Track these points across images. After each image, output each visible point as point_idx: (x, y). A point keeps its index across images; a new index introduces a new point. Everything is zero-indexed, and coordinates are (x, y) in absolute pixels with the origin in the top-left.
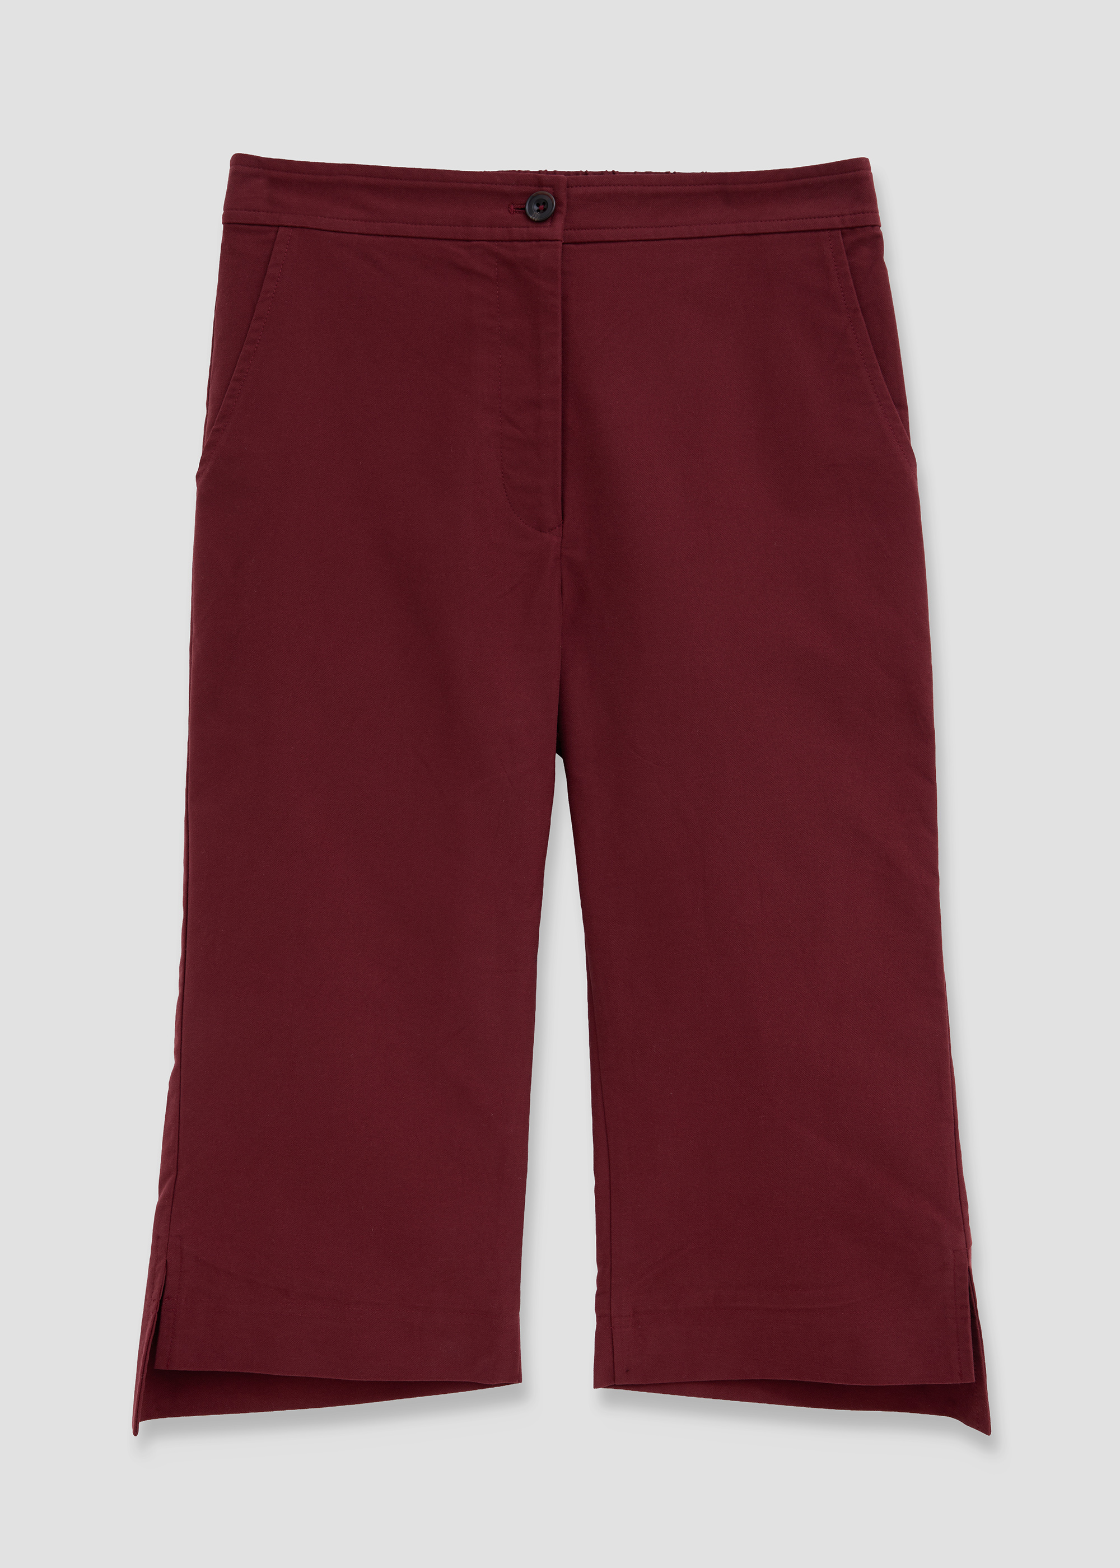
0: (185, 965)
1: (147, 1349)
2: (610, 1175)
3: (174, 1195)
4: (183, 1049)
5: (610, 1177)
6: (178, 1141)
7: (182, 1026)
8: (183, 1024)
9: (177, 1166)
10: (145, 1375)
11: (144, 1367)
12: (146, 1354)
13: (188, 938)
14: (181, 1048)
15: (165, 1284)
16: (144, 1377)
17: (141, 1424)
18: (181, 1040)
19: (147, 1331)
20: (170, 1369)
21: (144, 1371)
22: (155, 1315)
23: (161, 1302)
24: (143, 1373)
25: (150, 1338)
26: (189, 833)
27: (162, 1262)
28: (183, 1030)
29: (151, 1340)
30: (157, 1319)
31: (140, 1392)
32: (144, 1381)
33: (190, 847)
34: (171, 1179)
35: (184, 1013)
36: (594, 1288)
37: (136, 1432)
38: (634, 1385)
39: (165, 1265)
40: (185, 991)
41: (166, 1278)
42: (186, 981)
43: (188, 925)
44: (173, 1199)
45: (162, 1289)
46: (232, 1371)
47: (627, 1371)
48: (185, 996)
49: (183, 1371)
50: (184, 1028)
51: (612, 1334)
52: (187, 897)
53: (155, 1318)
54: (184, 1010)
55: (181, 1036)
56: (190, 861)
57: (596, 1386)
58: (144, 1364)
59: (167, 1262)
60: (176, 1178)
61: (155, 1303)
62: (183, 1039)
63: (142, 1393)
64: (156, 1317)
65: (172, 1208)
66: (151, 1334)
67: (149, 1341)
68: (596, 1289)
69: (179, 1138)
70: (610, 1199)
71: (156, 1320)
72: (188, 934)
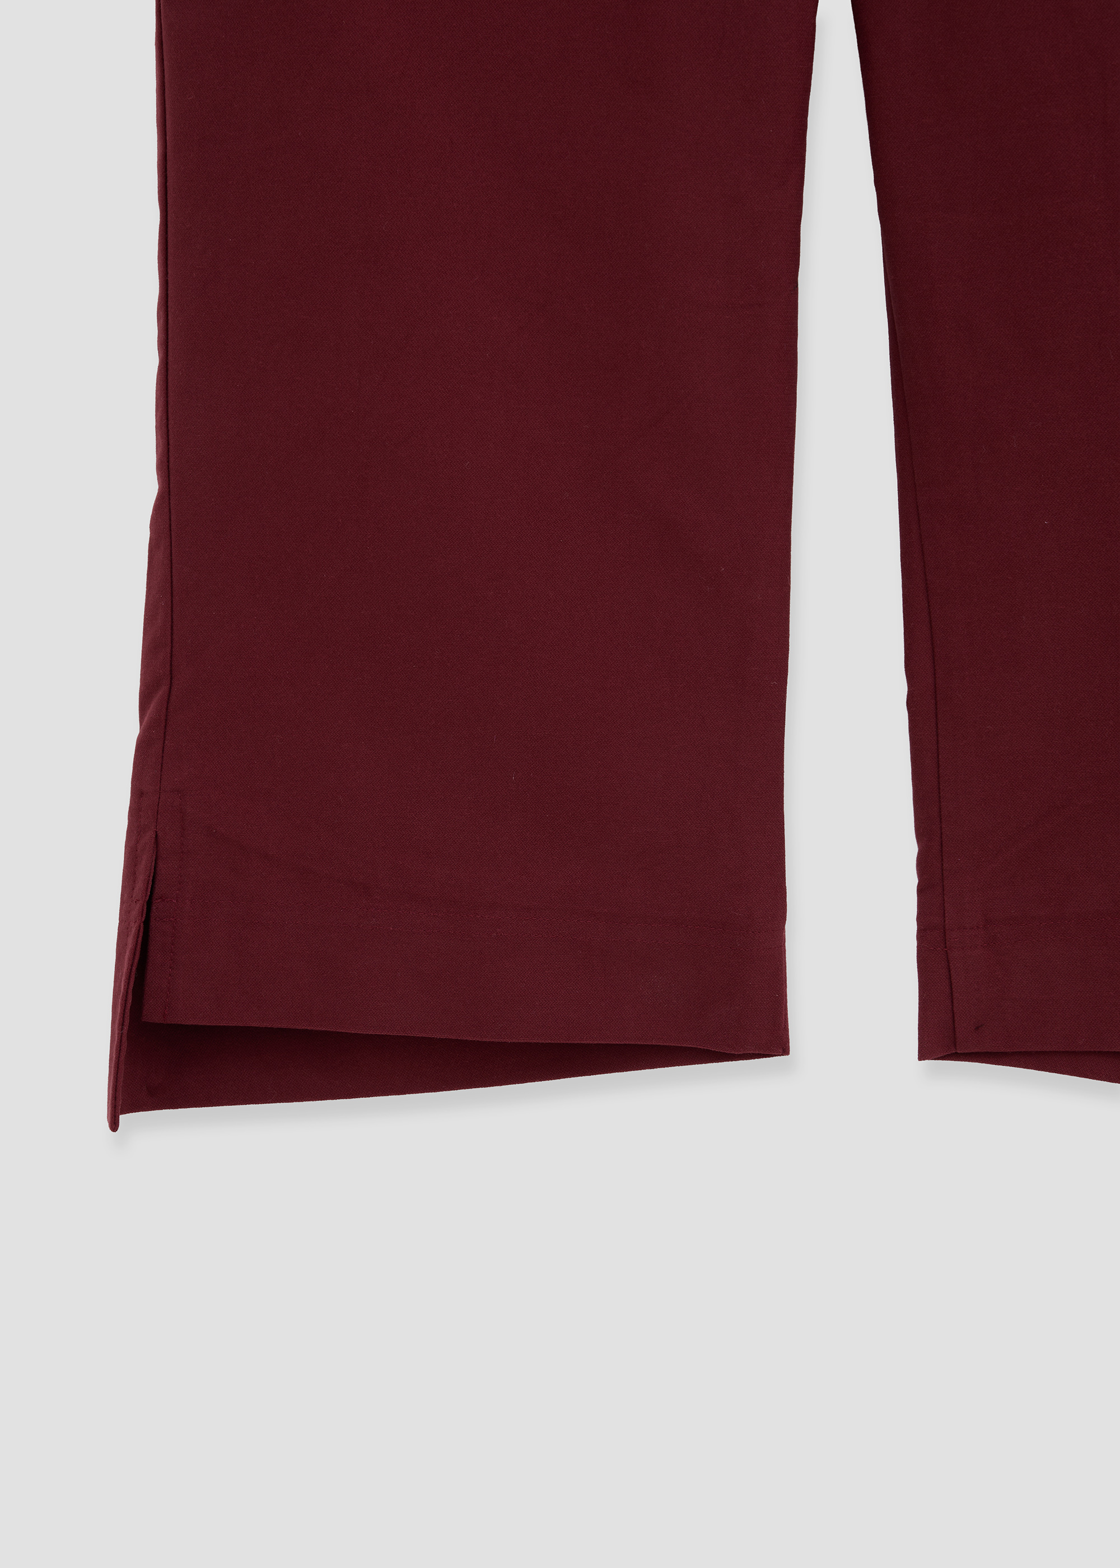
0: (167, 307)
1: (128, 983)
2: (935, 674)
3: (166, 720)
4: (172, 460)
5: (935, 678)
6: (172, 627)
7: (167, 419)
8: (170, 415)
9: (171, 671)
10: (126, 1028)
11: (124, 1014)
12: (127, 993)
13: (170, 258)
14: (168, 458)
15: (155, 873)
16: (125, 1031)
17: (123, 1118)
18: (168, 444)
19: (127, 954)
20: (169, 1022)
21: (123, 1021)
22: (140, 926)
23: (149, 904)
24: (123, 1025)
25: (132, 966)
26: (165, 63)
27: (149, 835)
28: (170, 426)
29: (134, 968)
30: (144, 929)
31: (118, 1057)
32: (125, 1039)
33: (166, 90)
34: (160, 693)
35: (170, 394)
36: (914, 880)
37: (114, 1125)
38: (990, 1053)
39: (153, 840)
40: (170, 354)
41: (156, 863)
42: (170, 336)
43: (169, 233)
44: (165, 727)
45: (151, 882)
46: (276, 1026)
47: (977, 1028)
48: (170, 363)
49: (192, 1025)
50: (171, 422)
51: (948, 962)
52: (166, 182)
53: (139, 931)
54: (169, 388)
55: (168, 436)
56: (168, 116)
57: (921, 1057)
58: (124, 1010)
59: (157, 836)
60: (170, 691)
61: (138, 906)
62: (171, 442)
63: (122, 1058)
64: (142, 929)
65: (164, 743)
66: (134, 958)
67: (131, 969)
68: (917, 881)
69: (172, 622)
70: (936, 716)
71: (141, 934)
72: (169, 250)
